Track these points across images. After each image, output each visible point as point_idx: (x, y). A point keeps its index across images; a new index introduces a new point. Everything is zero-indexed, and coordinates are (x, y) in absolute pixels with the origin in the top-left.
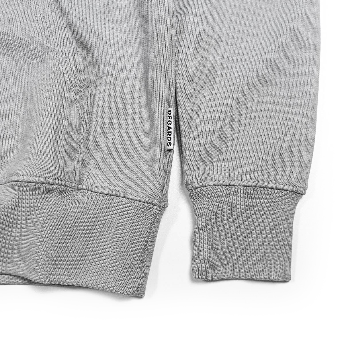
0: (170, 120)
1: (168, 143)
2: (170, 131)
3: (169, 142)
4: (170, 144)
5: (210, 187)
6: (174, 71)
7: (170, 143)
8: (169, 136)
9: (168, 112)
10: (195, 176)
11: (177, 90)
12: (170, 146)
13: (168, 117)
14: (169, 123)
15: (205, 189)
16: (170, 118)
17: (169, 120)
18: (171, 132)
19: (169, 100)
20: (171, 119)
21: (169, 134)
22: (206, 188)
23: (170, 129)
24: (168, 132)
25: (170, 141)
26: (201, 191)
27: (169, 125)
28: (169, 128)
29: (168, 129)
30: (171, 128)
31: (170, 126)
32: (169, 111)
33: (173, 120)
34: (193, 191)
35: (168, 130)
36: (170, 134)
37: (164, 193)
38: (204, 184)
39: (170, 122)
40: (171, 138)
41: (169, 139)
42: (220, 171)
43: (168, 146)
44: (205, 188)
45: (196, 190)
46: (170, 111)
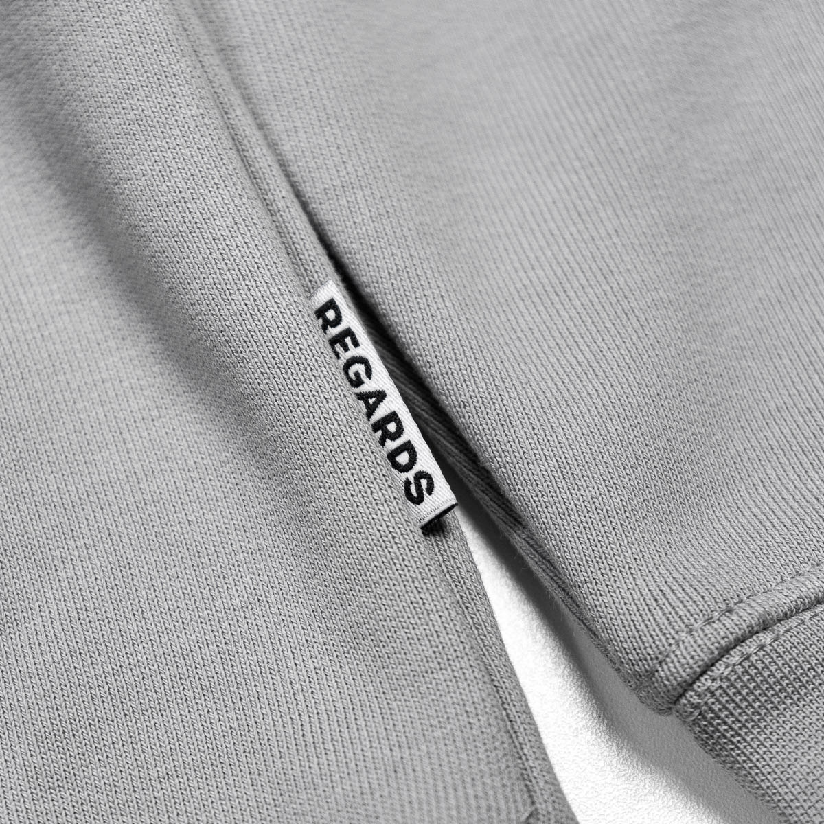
0: (353, 352)
1: (407, 483)
2: (381, 412)
3: (410, 475)
4: (424, 482)
5: (793, 622)
6: (236, 100)
7: (420, 475)
8: (391, 445)
9: (321, 320)
10: (671, 596)
11: (308, 191)
12: (430, 489)
13: (333, 341)
14: (357, 374)
15: (769, 641)
16: (348, 340)
17: (345, 356)
18: (393, 417)
19: (293, 254)
20: (356, 344)
21: (387, 436)
22: (776, 639)
23: (376, 405)
24: (376, 427)
25: (417, 468)
26: (760, 666)
27: (357, 382)
28: (371, 401)
29: (365, 410)
30: (381, 396)
31: (368, 386)
32: (321, 313)
33: (367, 348)
34: (709, 683)
35: (369, 415)
36: (392, 427)
37: (540, 785)
38: (746, 616)
39: (359, 368)
40: (408, 447)
41: (403, 458)
42: (790, 513)
43: (419, 500)
44: (766, 638)
45: (720, 669)
46: (331, 304)
